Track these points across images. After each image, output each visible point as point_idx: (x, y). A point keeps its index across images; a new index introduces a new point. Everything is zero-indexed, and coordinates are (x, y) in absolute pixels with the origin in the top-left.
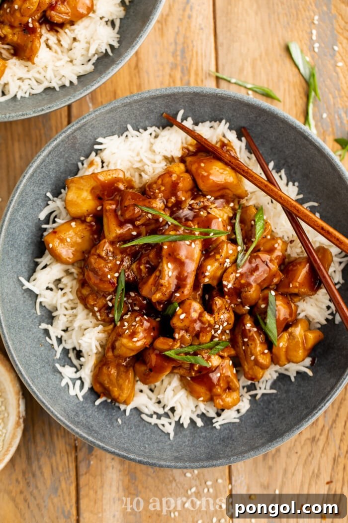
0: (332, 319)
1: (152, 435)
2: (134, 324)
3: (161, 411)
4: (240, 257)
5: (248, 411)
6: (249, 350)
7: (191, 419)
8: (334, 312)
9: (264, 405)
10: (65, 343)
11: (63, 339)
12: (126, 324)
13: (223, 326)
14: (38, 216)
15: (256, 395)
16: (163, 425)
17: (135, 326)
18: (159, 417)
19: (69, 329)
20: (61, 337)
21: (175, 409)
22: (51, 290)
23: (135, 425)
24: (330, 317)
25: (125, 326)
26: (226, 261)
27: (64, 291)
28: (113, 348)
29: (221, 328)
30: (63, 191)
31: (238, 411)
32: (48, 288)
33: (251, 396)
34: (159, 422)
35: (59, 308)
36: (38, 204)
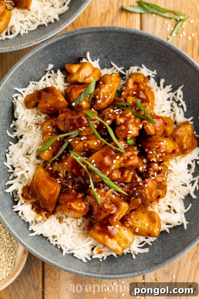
0: (52, 70)
1: (190, 96)
2: (155, 152)
3: (175, 105)
4: (74, 136)
5: (134, 66)
6: (109, 91)
7: (164, 87)
8: (49, 72)
9: (123, 61)
10: (191, 179)
11: (190, 182)
12: (158, 156)
13: (113, 111)
14: (149, 252)
15: (122, 70)
16: (180, 96)
17: (155, 150)
18: (179, 102)
19: (183, 184)
20: (190, 184)
21: (167, 99)
22: (174, 211)
23: (194, 109)
24: (53, 72)
25: (160, 156)
26: (84, 139)
27: (169, 204)
28: (174, 152)
29: (115, 111)
30: (125, 253)
31: (138, 70)
32: (176, 212)
33: (125, 72)
34: (181, 100)
35: (179, 198)
36: (144, 257)
